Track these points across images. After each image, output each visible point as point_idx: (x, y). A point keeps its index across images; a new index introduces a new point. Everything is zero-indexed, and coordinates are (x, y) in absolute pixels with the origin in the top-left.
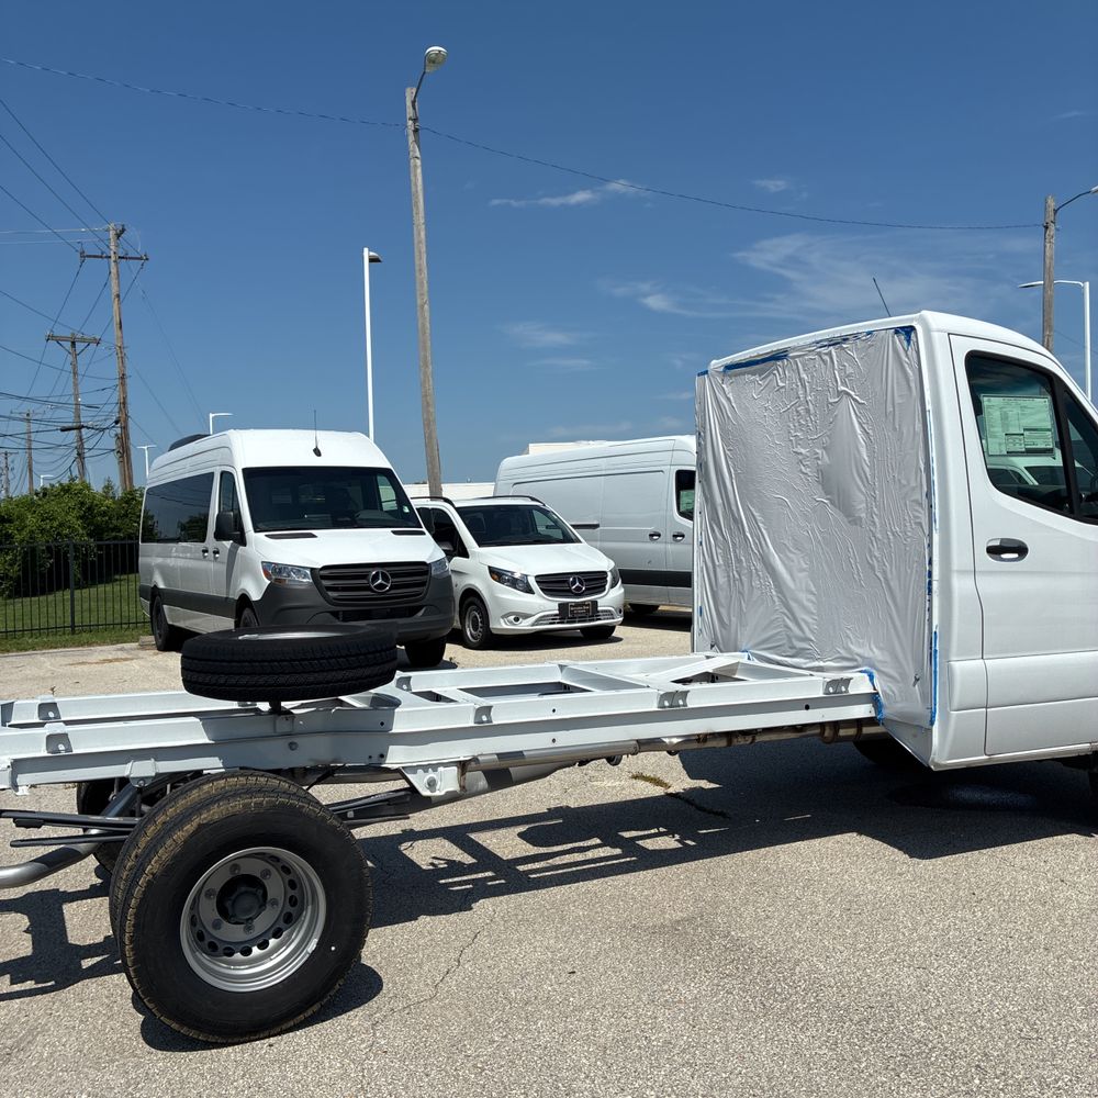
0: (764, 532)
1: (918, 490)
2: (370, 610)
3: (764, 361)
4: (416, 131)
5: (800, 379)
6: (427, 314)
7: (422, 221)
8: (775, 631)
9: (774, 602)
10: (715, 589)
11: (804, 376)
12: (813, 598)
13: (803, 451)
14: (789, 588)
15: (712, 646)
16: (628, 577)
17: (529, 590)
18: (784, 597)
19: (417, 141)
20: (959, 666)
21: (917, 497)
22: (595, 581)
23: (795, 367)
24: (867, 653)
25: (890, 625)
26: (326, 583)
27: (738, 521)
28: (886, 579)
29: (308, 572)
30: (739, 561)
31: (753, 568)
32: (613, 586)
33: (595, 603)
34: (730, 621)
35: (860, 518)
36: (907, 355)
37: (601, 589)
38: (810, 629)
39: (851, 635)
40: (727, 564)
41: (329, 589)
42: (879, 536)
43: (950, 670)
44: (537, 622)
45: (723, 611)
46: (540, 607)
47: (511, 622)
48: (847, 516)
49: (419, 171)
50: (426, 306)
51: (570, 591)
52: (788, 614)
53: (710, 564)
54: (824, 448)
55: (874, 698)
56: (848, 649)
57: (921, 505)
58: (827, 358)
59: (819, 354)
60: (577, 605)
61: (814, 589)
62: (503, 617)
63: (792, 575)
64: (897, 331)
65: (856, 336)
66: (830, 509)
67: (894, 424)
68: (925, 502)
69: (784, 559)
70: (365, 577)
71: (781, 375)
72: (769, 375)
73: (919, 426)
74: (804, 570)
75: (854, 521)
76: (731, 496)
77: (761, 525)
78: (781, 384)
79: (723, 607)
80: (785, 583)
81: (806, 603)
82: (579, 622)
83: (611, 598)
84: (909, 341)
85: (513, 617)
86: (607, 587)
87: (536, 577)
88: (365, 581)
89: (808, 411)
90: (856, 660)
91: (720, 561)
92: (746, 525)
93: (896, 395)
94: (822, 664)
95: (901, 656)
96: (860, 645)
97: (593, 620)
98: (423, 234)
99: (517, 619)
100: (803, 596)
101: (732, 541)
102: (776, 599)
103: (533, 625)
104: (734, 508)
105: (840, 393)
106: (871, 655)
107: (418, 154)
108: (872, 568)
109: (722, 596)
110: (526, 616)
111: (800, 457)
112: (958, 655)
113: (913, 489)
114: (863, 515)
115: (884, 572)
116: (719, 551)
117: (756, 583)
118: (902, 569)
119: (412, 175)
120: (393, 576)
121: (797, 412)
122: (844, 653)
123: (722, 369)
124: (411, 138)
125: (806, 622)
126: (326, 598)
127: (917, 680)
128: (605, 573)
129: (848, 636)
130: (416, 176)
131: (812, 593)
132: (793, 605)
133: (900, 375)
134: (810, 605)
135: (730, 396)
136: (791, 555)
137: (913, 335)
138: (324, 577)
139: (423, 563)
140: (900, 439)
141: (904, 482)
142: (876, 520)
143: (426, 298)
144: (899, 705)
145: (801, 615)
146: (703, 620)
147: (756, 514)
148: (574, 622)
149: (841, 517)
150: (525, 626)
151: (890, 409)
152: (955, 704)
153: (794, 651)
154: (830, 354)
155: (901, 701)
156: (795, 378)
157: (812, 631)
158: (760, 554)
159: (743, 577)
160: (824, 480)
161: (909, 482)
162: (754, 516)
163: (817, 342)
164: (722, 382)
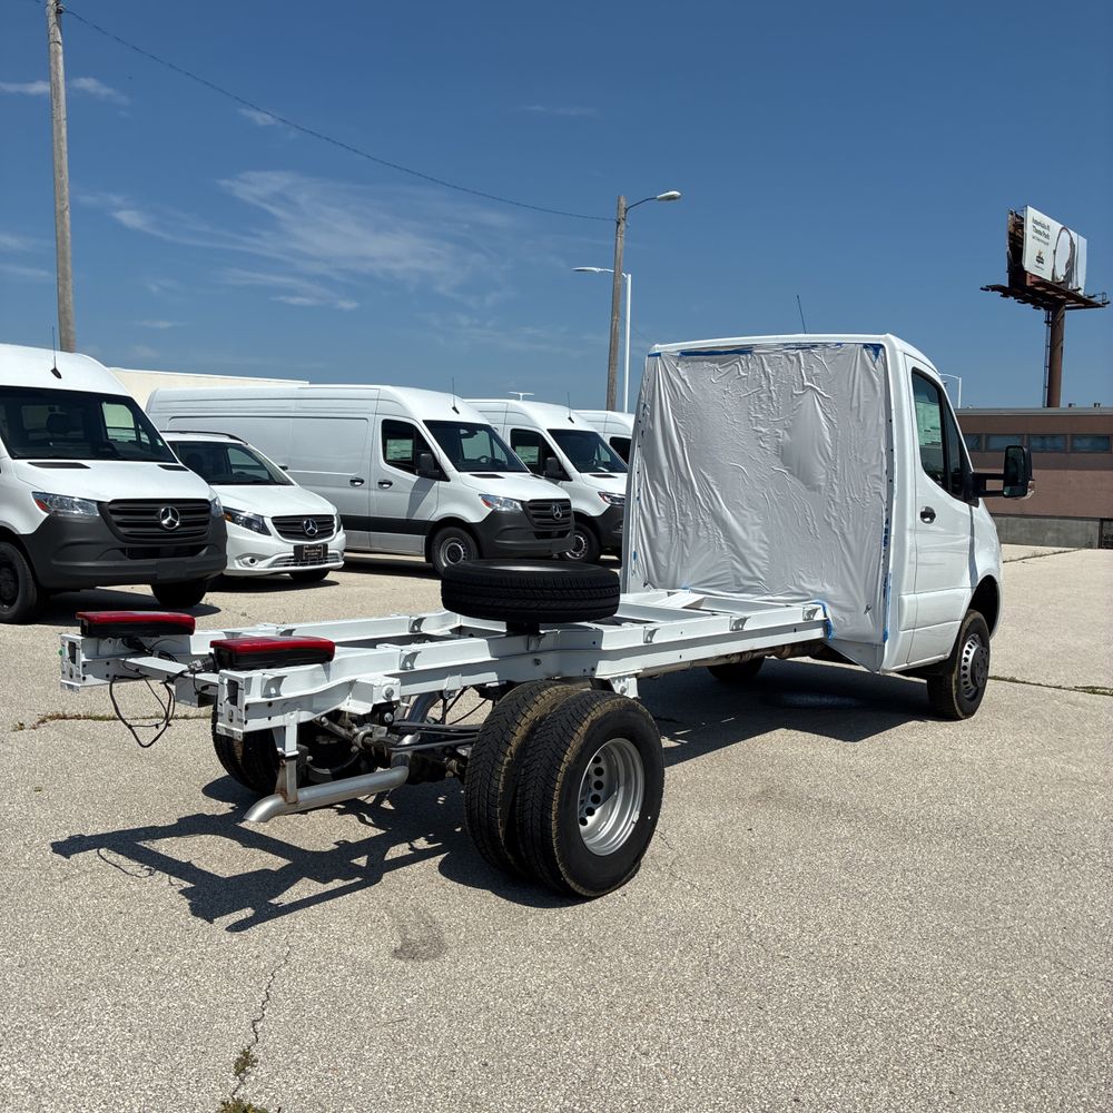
0: (717, 493)
1: (879, 468)
2: (159, 548)
3: (726, 353)
4: (59, 12)
5: (764, 372)
6: (68, 222)
7: (63, 116)
8: (721, 572)
9: (722, 549)
10: (653, 536)
11: (768, 370)
12: (765, 546)
13: (763, 430)
14: (740, 538)
15: (645, 585)
16: (350, 523)
17: (264, 530)
18: (734, 543)
19: (59, 24)
20: (906, 598)
21: (879, 473)
22: (323, 524)
23: (759, 362)
24: (817, 588)
25: (845, 570)
26: (115, 518)
27: (687, 483)
28: (843, 535)
29: (95, 505)
30: (685, 515)
31: (700, 521)
32: (338, 530)
33: (325, 546)
34: (669, 562)
35: (820, 486)
36: (874, 366)
37: (329, 533)
38: (760, 571)
39: (804, 577)
40: (670, 517)
41: (120, 524)
42: (837, 500)
43: (900, 603)
44: (272, 565)
45: (662, 557)
46: (278, 547)
47: (246, 564)
48: (806, 484)
49: (61, 58)
50: (67, 213)
51: (304, 533)
52: (738, 558)
53: (648, 516)
54: (786, 429)
55: (826, 625)
56: (800, 587)
57: (880, 479)
58: (794, 358)
59: (786, 355)
60: (311, 547)
61: (766, 539)
62: (237, 558)
63: (745, 529)
64: (866, 346)
65: (825, 345)
66: (789, 478)
67: (858, 416)
68: (885, 478)
69: (738, 515)
70: (154, 513)
71: (741, 367)
72: (730, 365)
73: (882, 420)
74: (758, 524)
75: (813, 487)
76: (681, 460)
77: (714, 486)
78: (743, 374)
79: (661, 551)
80: (736, 532)
81: (757, 550)
82: (311, 564)
83: (337, 540)
84: (877, 356)
85: (248, 559)
86: (335, 530)
87: (273, 518)
88: (155, 518)
89: (770, 398)
90: (807, 595)
91: (660, 514)
92: (696, 485)
93: (862, 392)
94: (771, 598)
95: (854, 593)
96: (811, 583)
97: (321, 563)
98: (64, 130)
99: (252, 561)
100: (755, 545)
101: (678, 498)
102: (724, 546)
103: (269, 567)
104: (683, 471)
105: (804, 387)
106: (823, 589)
107: (60, 39)
108: (829, 524)
109: (662, 543)
110: (263, 558)
111: (760, 434)
112: (907, 591)
113: (875, 467)
114: (822, 484)
115: (841, 529)
116: (660, 505)
117: (703, 533)
118: (860, 526)
119: (53, 61)
120: (182, 513)
121: (759, 398)
122: (794, 589)
123: (678, 354)
124: (52, 19)
125: (757, 566)
126: (116, 534)
127: (868, 609)
128: (332, 516)
129: (800, 577)
130: (56, 63)
131: (765, 543)
132: (743, 551)
133: (869, 384)
134: (761, 552)
135: (686, 378)
136: (743, 512)
137: (881, 351)
138: (113, 512)
139: (205, 501)
140: (864, 428)
141: (865, 461)
142: (836, 488)
143: (67, 204)
144: (850, 628)
145: (750, 559)
146: (637, 563)
147: (707, 477)
148: (306, 565)
149: (798, 484)
150: (260, 567)
151: (855, 404)
152: (903, 626)
153: (741, 588)
154: (797, 356)
155: (850, 623)
156: (758, 370)
157: (762, 573)
158: (710, 509)
159: (688, 529)
160: (784, 454)
161: (870, 460)
162: (706, 479)
163: (785, 344)
164: (677, 364)
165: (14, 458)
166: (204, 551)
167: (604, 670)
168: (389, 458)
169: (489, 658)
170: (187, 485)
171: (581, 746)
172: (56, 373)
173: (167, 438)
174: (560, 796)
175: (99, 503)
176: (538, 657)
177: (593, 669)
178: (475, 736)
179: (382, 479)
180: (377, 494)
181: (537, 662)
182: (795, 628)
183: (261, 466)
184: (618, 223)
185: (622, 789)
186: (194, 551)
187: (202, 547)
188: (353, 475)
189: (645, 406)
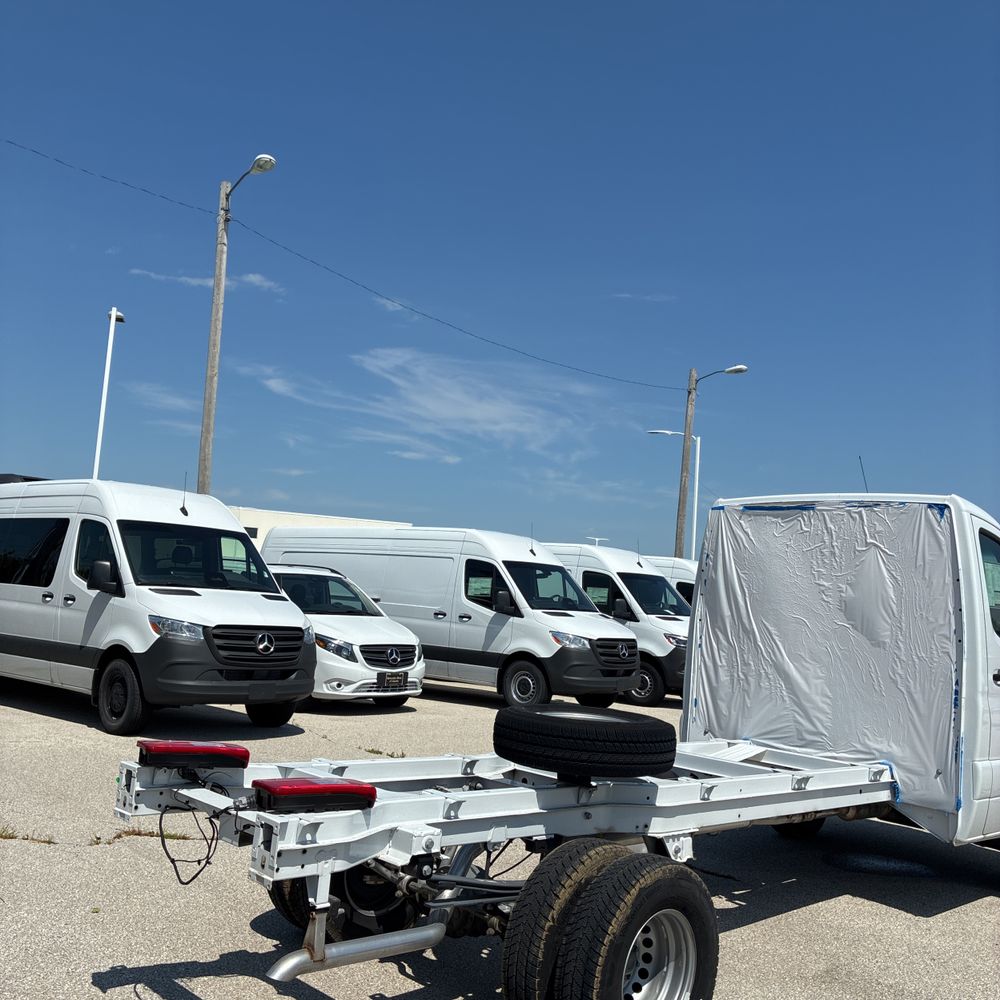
0: (779, 643)
1: (946, 627)
2: (253, 671)
3: (788, 508)
4: (227, 220)
5: (827, 529)
6: (215, 385)
7: (222, 301)
8: (780, 726)
9: (784, 701)
10: (714, 684)
11: (830, 525)
12: (828, 701)
13: (825, 584)
14: (805, 693)
15: (706, 733)
16: (430, 653)
17: (352, 657)
18: (797, 697)
19: (226, 230)
20: (980, 765)
21: (945, 632)
22: (406, 654)
23: (821, 518)
24: (884, 747)
25: (912, 730)
26: (217, 642)
27: (749, 633)
28: (909, 693)
29: (201, 629)
30: (746, 664)
31: (762, 671)
32: (419, 659)
33: (406, 674)
34: (730, 713)
35: (884, 643)
36: (939, 525)
37: (409, 662)
38: (823, 725)
39: (868, 733)
40: (731, 666)
41: (221, 647)
42: (903, 658)
43: (974, 769)
44: (357, 690)
45: (723, 706)
46: (364, 673)
47: (333, 688)
48: (870, 640)
49: (225, 256)
50: (216, 378)
51: (387, 662)
52: (797, 709)
53: (709, 664)
54: (849, 584)
55: (893, 787)
56: (864, 745)
57: (949, 639)
58: (857, 516)
59: (849, 512)
60: (393, 675)
61: (829, 694)
62: (325, 683)
63: (806, 679)
64: (930, 506)
65: (888, 504)
66: (852, 632)
67: (924, 574)
68: (953, 637)
69: (801, 669)
70: (252, 638)
71: (803, 522)
72: (792, 520)
73: (949, 579)
74: (820, 678)
75: (877, 643)
76: (743, 611)
77: (776, 638)
78: (806, 529)
79: (723, 700)
80: (797, 684)
81: (821, 705)
82: (392, 691)
83: (417, 670)
84: (942, 515)
85: (335, 684)
86: (416, 659)
87: (361, 646)
88: (252, 642)
89: (833, 554)
90: (874, 754)
91: (722, 662)
92: (757, 633)
93: (927, 552)
94: (836, 755)
95: (923, 754)
96: (877, 742)
97: (400, 690)
98: (221, 312)
99: (339, 686)
100: (818, 699)
101: (740, 647)
102: (787, 699)
103: (353, 692)
104: (746, 621)
105: (867, 544)
106: (890, 750)
107: (225, 241)
108: (895, 681)
109: (722, 693)
110: (348, 683)
111: (822, 588)
112: (980, 756)
113: (942, 625)
114: (888, 640)
115: (908, 687)
116: (722, 654)
117: (765, 684)
118: (927, 686)
119: (218, 258)
120: (277, 639)
121: (821, 552)
122: (859, 747)
123: (741, 508)
124: (221, 226)
125: (818, 719)
126: (216, 656)
127: (938, 773)
128: (414, 646)
129: (865, 735)
130: (221, 260)
131: (830, 698)
132: (807, 705)
133: (932, 540)
134: (825, 707)
135: (748, 530)
136: (808, 665)
137: (946, 511)
138: (216, 636)
139: (300, 629)
140: (930, 585)
141: (931, 619)
142: (901, 645)
143: (216, 371)
144: (917, 793)
145: (813, 713)
146: (698, 711)
147: (770, 628)
148: (387, 691)
149: (862, 639)
150: (346, 692)
151: (920, 562)
152: (978, 794)
153: (803, 743)
154: (860, 513)
155: (921, 787)
156: (821, 526)
157: (826, 728)
158: (772, 661)
159: (749, 678)
160: (847, 609)
161: (937, 620)
162: (767, 629)
163: (847, 502)
164: (740, 518)
165: (137, 584)
166: (293, 676)
167: (658, 828)
168: (469, 594)
169: (536, 810)
170: (284, 614)
171: (627, 918)
172: (184, 511)
173: (273, 570)
174: (603, 973)
175: (205, 627)
176: (589, 810)
177: (646, 826)
178: (517, 894)
179: (462, 613)
180: (458, 627)
181: (587, 816)
182: (860, 790)
183: (356, 597)
184: (690, 393)
185: (672, 965)
186: (285, 675)
187: (293, 672)
188: (437, 608)
189: (708, 556)
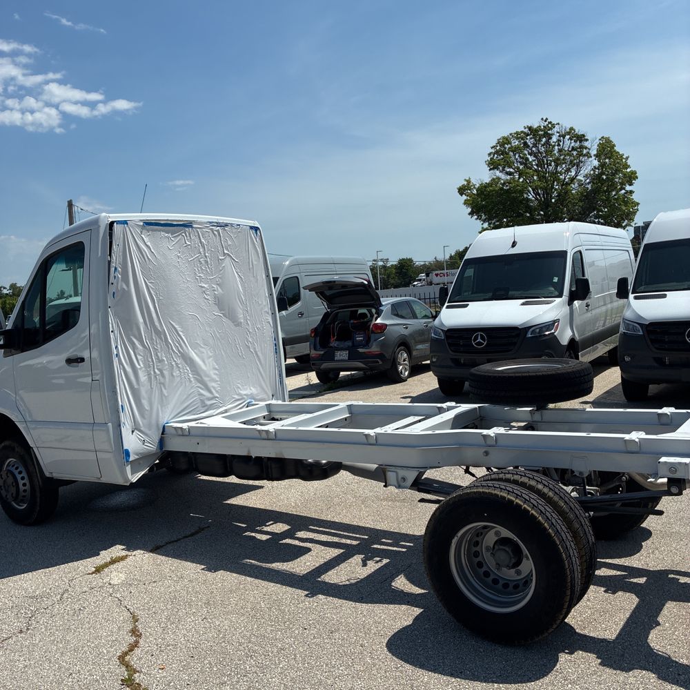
0: (183, 337)
3: (176, 226)
5: (201, 242)
8: (191, 401)
9: (191, 381)
10: (136, 388)
11: (203, 240)
12: (217, 372)
13: (204, 285)
14: (203, 370)
15: (133, 432)
18: (199, 376)
21: (266, 309)
23: (196, 234)
24: (248, 391)
25: (259, 375)
27: (160, 334)
28: (256, 352)
30: (161, 361)
31: (173, 363)
34: (152, 406)
35: (241, 323)
36: (256, 241)
40: (149, 365)
42: (250, 330)
45: (145, 402)
48: (233, 322)
52: (201, 386)
53: (129, 369)
54: (218, 284)
56: (239, 394)
57: (268, 313)
58: (216, 232)
59: (212, 230)
61: (217, 367)
63: (204, 362)
64: (252, 228)
65: (232, 225)
66: (224, 319)
67: (253, 274)
68: (270, 312)
69: (198, 353)
71: (189, 238)
72: (179, 235)
73: (264, 276)
74: (211, 357)
75: (238, 324)
76: (153, 315)
77: (181, 333)
78: (189, 243)
79: (144, 398)
80: (201, 368)
81: (213, 376)
84: (257, 234)
89: (206, 262)
90: (244, 398)
91: (140, 365)
92: (167, 334)
93: (253, 259)
95: (265, 387)
96: (246, 389)
100: (212, 373)
101: (154, 348)
102: (192, 379)
104: (157, 324)
105: (224, 254)
106: (251, 392)
108: (249, 347)
109: (143, 392)
111: (204, 289)
113: (265, 306)
115: (255, 349)
116: (139, 358)
117: (176, 373)
118: (263, 346)
121: (200, 261)
122: (236, 397)
123: (143, 224)
125: (214, 388)
127: (273, 396)
129: (239, 388)
131: (216, 369)
132: (206, 379)
133: (255, 252)
134: (216, 377)
135: (149, 244)
136: (200, 349)
137: (258, 232)
140: (257, 281)
141: (260, 303)
142: (248, 322)
145: (210, 384)
146: (124, 414)
147: (176, 326)
149: (229, 322)
151: (251, 266)
153: (206, 408)
154: (218, 231)
156: (197, 240)
157: (217, 392)
158: (179, 351)
159: (164, 372)
160: (220, 303)
161: (262, 302)
162: (175, 328)
163: (210, 223)
164: (141, 232)
189: (116, 269)
